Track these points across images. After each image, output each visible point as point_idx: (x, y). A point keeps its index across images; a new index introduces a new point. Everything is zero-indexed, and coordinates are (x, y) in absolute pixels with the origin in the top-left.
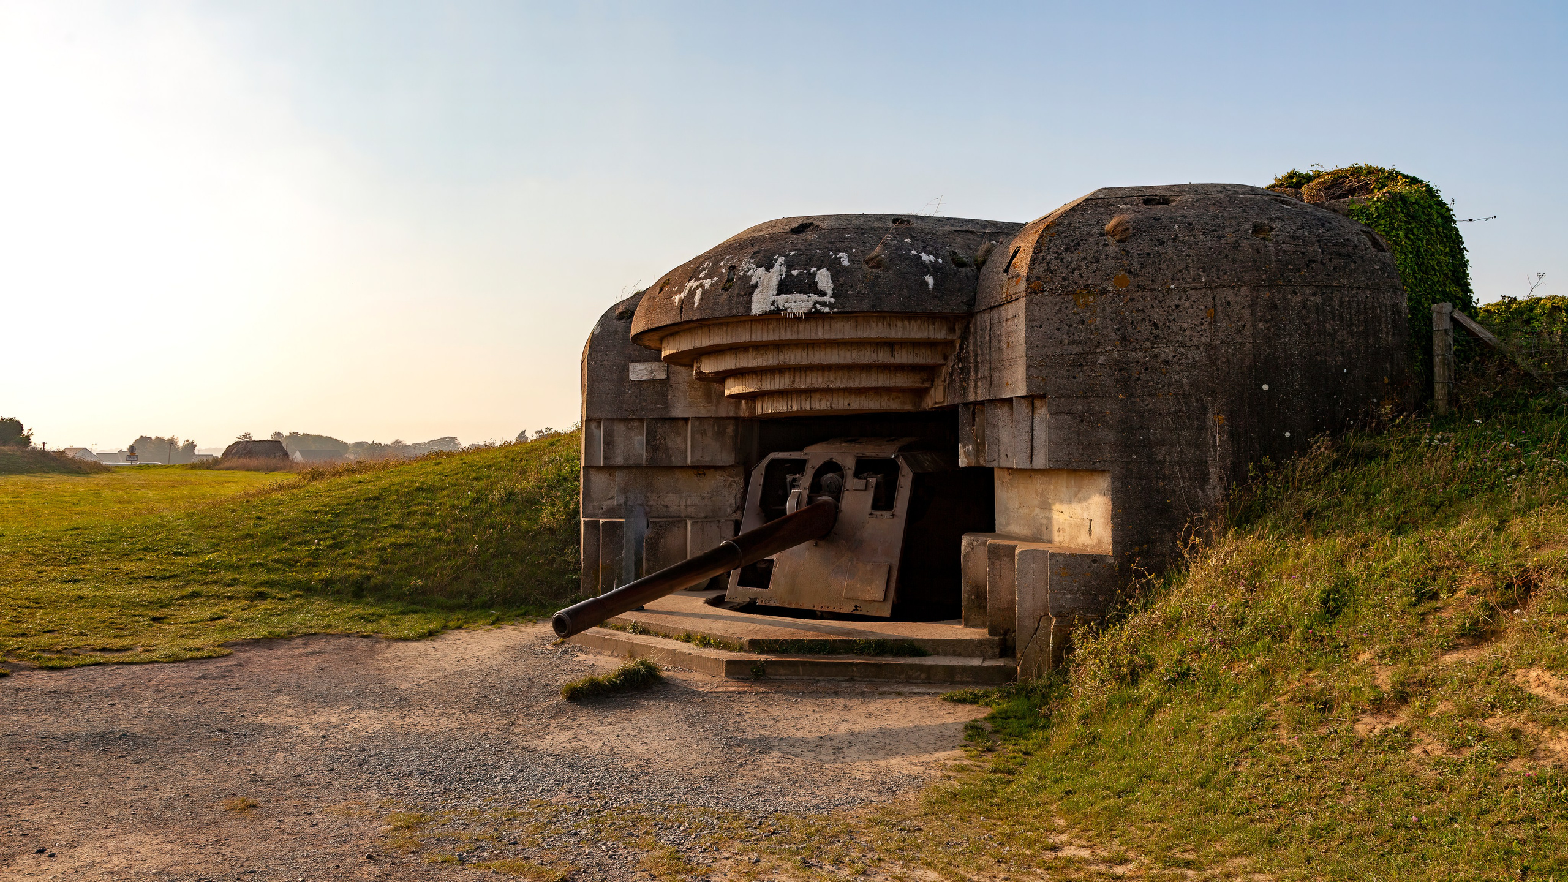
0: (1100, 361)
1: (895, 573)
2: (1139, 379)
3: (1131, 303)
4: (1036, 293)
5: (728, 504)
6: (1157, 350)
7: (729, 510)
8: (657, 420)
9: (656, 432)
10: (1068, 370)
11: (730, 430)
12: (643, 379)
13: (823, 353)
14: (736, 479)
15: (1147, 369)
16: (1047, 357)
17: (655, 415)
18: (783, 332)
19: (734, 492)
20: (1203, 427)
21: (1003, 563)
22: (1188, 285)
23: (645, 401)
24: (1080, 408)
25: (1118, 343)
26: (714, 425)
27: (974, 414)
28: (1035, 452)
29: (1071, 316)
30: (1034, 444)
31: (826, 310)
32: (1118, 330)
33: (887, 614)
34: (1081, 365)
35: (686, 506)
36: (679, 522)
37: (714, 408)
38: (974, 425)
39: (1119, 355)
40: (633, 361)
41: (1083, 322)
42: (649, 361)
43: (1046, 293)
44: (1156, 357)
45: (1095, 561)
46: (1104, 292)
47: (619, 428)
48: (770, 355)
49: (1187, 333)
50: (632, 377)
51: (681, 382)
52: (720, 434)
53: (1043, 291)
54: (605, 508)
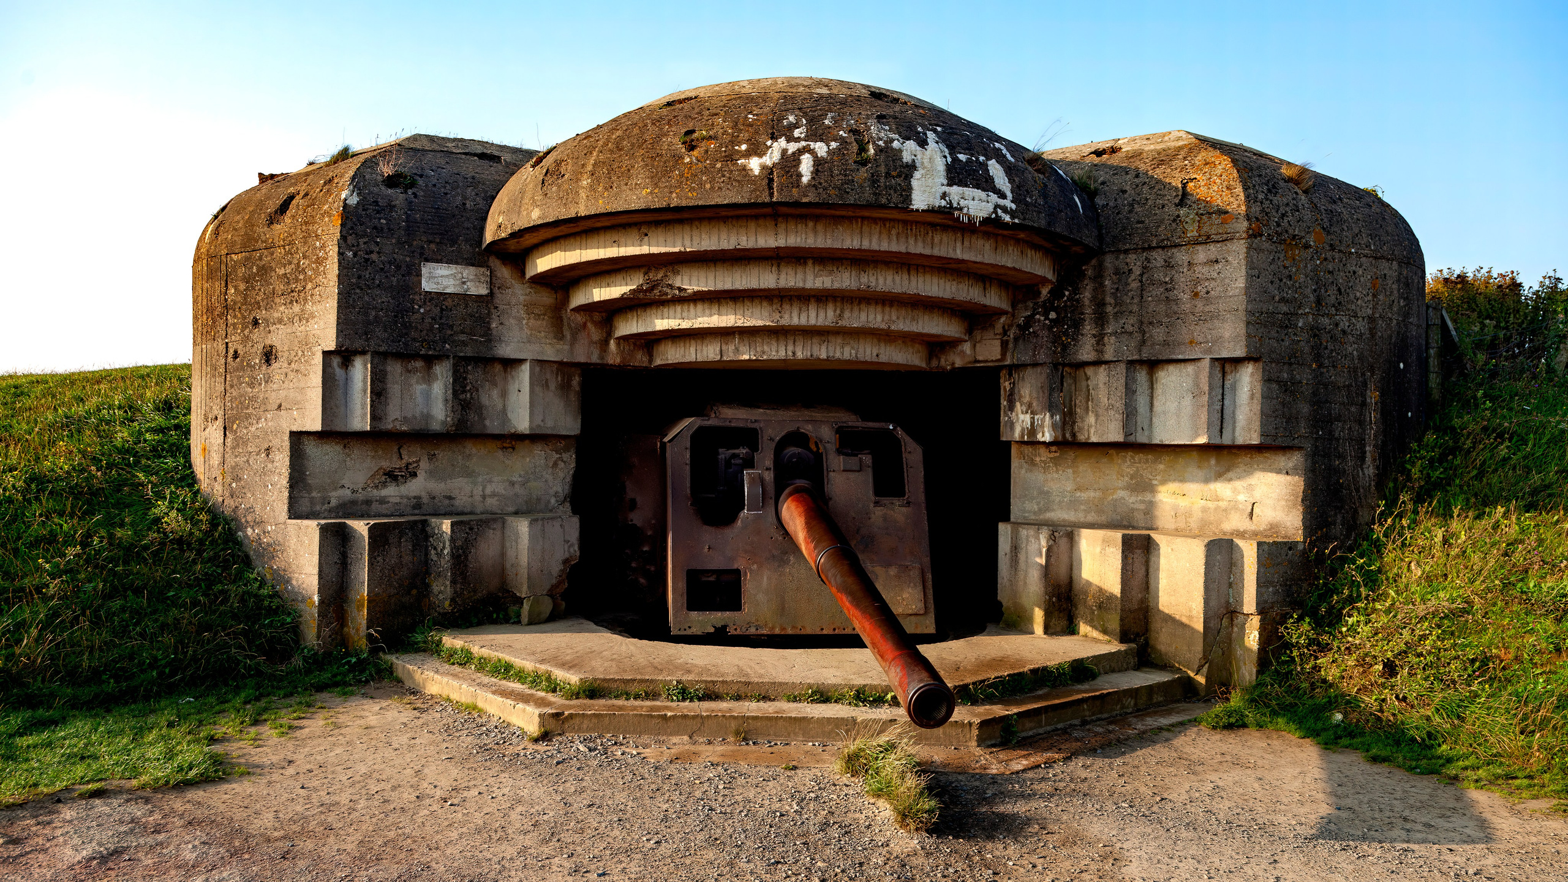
0: (1300, 324)
1: (929, 576)
2: (1326, 348)
3: (1325, 263)
4: (1255, 237)
5: (552, 492)
6: (1338, 317)
7: (553, 501)
8: (467, 360)
9: (465, 379)
10: (1278, 332)
11: (576, 381)
12: (448, 291)
13: (921, 279)
14: (565, 456)
15: (1331, 338)
16: (1262, 313)
17: (469, 352)
18: (911, 241)
19: (561, 475)
20: (1364, 404)
21: (1136, 556)
22: (1362, 251)
23: (451, 327)
24: (1285, 375)
25: (1314, 305)
26: (557, 374)
27: (1062, 377)
28: (1225, 425)
29: (1282, 269)
30: (1225, 416)
31: (1007, 218)
32: (1315, 290)
33: (931, 629)
34: (1287, 327)
35: (484, 497)
36: (495, 520)
37: (566, 347)
38: (1062, 391)
39: (1313, 318)
40: (427, 260)
41: (1290, 277)
42: (457, 263)
43: (1264, 238)
44: (1337, 325)
45: (1290, 549)
46: (1307, 246)
47: (394, 369)
48: (846, 275)
49: (1359, 302)
50: (427, 286)
51: (513, 301)
52: (564, 387)
53: (1261, 235)
54: (334, 503)
